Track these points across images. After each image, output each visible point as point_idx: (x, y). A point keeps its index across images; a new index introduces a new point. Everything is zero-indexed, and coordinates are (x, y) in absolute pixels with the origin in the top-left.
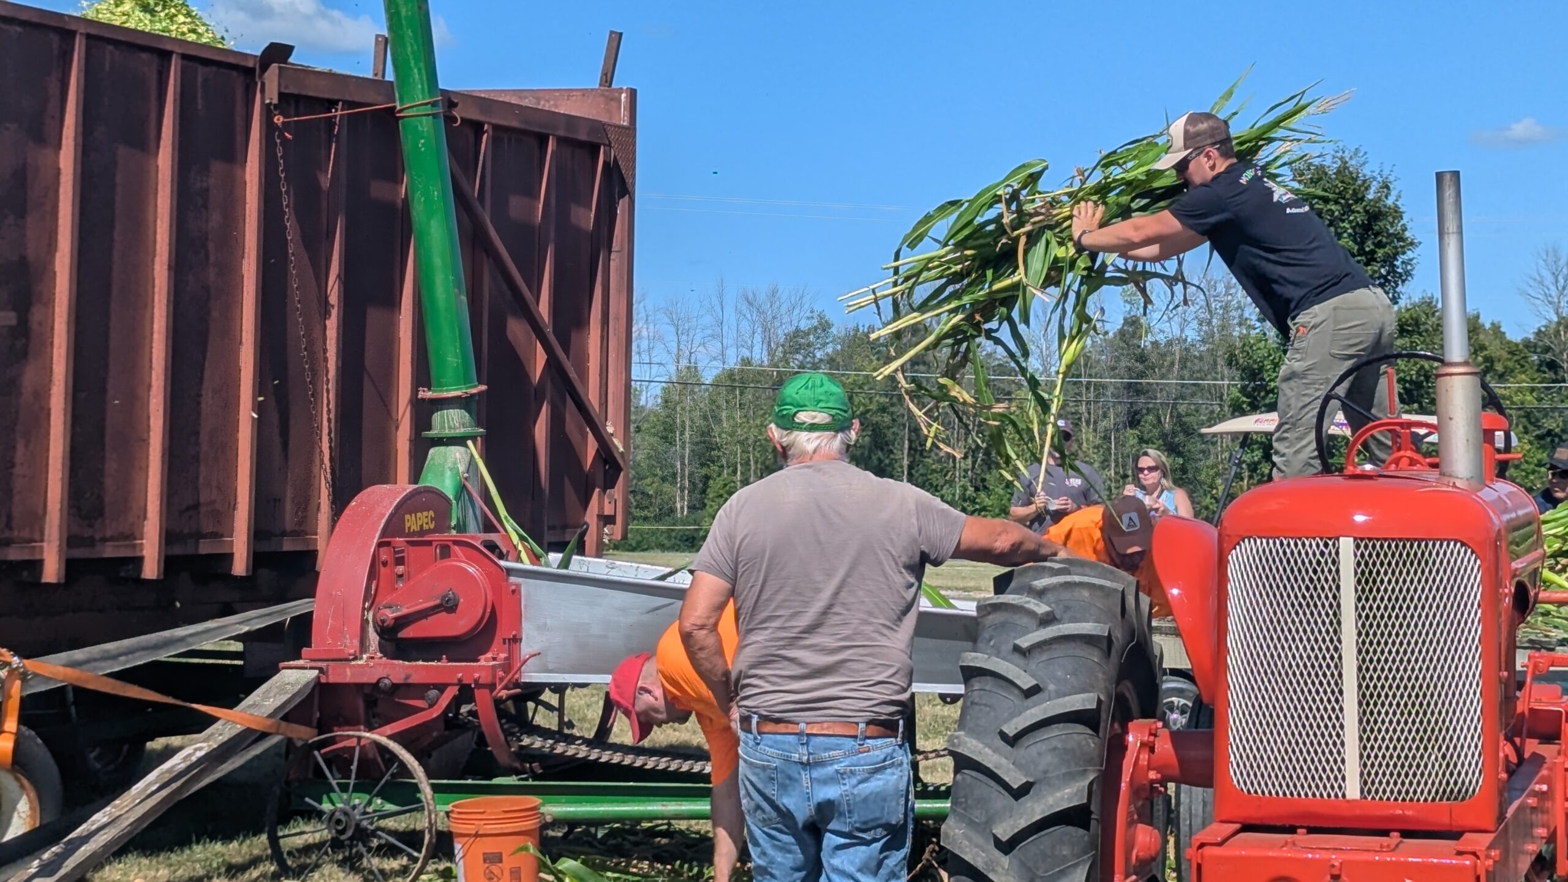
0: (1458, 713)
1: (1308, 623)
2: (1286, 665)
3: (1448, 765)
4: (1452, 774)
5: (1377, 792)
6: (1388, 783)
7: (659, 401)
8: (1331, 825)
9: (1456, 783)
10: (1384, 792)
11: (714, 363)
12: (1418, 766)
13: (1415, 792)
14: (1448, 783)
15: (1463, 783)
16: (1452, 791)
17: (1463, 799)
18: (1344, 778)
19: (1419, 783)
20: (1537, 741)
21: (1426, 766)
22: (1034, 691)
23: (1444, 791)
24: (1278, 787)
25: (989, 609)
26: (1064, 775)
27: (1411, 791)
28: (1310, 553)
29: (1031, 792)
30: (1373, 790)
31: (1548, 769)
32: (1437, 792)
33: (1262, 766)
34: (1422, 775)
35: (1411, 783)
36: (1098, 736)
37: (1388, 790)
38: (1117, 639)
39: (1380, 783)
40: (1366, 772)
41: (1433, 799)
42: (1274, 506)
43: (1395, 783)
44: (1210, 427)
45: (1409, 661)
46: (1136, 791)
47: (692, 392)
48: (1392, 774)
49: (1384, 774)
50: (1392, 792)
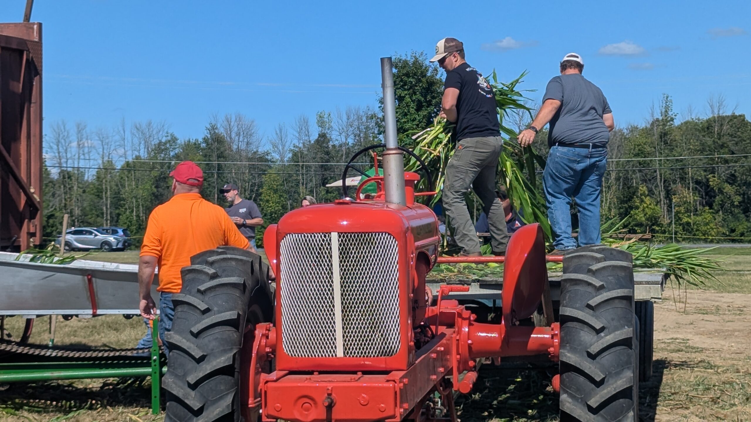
0: (388, 314)
1: (318, 273)
2: (308, 294)
3: (384, 339)
4: (386, 344)
5: (351, 353)
6: (356, 349)
7: (95, 177)
8: (328, 370)
9: (388, 348)
10: (355, 353)
11: (121, 159)
12: (370, 340)
13: (369, 353)
14: (384, 348)
15: (391, 347)
16: (386, 352)
17: (391, 355)
18: (336, 347)
19: (370, 348)
20: (445, 327)
21: (374, 340)
22: (207, 311)
23: (383, 352)
24: (305, 353)
25: (187, 272)
26: (222, 350)
27: (367, 352)
28: (318, 240)
29: (205, 360)
30: (350, 352)
31: (446, 340)
32: (379, 352)
33: (298, 343)
34: (372, 344)
35: (367, 348)
36: (238, 332)
37: (356, 352)
38: (249, 284)
39: (353, 349)
40: (346, 344)
41: (378, 356)
42: (304, 218)
43: (360, 349)
44: (330, 184)
45: (365, 290)
46: (260, 357)
47: (110, 173)
48: (358, 345)
49: (354, 345)
50: (358, 353)
